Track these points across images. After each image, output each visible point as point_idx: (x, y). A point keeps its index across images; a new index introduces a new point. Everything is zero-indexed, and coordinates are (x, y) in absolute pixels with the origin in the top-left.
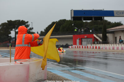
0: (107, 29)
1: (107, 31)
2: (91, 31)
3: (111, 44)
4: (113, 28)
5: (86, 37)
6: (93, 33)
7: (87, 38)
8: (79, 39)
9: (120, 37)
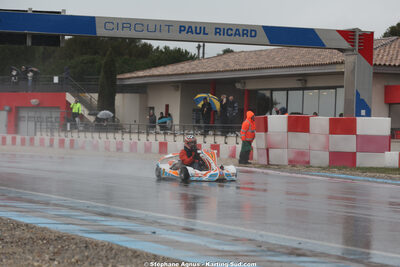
0: (119, 77)
1: (118, 83)
2: (56, 80)
3: (130, 132)
4: (141, 74)
5: (34, 101)
6: (62, 87)
7: (38, 106)
8: (9, 112)
9: (167, 106)
